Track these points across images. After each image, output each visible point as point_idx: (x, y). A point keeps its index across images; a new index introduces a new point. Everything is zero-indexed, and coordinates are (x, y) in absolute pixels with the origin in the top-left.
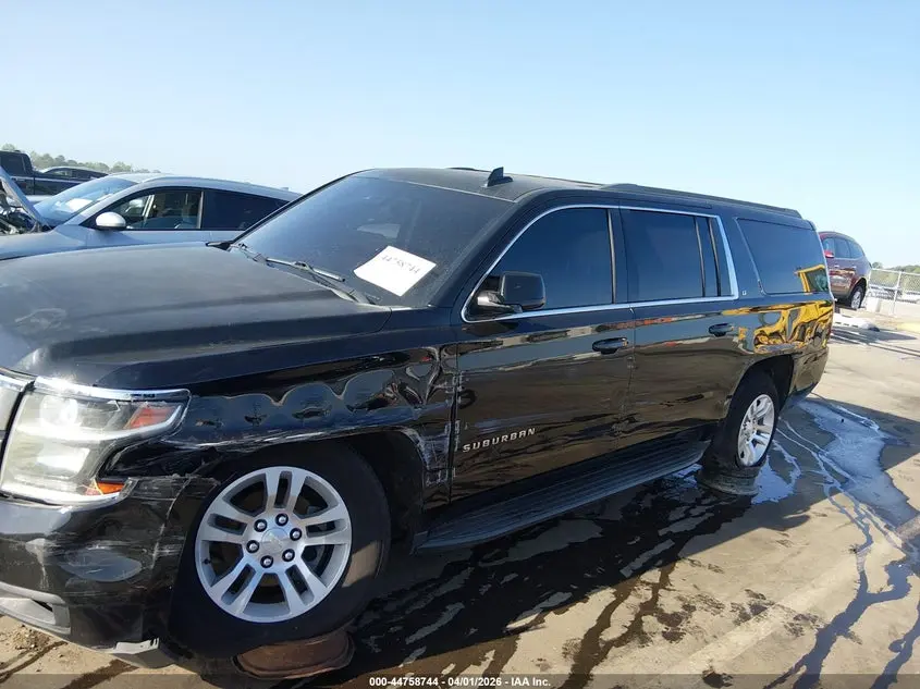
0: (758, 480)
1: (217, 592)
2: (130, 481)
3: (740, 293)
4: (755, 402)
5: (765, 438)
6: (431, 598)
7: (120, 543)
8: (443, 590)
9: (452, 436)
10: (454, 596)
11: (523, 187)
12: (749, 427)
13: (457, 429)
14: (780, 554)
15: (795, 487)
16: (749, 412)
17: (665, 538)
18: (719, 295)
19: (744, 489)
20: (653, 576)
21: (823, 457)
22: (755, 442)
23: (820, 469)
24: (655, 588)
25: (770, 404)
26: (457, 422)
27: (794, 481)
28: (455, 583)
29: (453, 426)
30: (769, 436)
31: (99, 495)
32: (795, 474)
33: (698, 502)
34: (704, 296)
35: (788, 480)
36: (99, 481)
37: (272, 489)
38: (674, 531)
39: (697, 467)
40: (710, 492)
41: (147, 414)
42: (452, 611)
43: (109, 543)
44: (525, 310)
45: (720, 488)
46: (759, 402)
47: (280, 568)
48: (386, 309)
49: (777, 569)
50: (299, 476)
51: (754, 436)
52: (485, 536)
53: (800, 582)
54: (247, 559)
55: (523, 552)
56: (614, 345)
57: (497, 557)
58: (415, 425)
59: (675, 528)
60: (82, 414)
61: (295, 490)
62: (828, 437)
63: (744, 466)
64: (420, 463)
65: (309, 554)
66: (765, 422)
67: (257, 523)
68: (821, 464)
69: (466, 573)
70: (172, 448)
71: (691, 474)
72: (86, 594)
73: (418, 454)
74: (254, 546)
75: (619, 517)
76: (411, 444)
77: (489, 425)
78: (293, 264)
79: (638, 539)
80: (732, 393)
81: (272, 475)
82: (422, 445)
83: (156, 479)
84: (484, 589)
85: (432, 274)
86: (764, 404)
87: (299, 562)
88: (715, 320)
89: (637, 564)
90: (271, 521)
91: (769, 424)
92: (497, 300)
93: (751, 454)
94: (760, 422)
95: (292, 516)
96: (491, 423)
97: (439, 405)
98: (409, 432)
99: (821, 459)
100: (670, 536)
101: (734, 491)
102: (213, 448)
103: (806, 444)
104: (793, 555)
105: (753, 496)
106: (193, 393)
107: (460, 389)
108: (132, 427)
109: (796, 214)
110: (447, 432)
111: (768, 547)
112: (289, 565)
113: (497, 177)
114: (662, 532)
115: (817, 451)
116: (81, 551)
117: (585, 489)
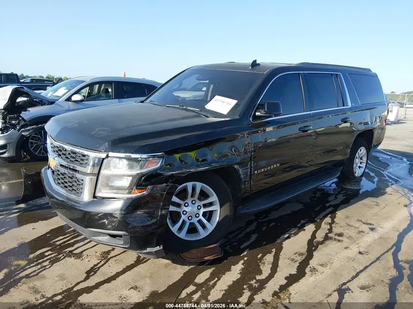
0: (362, 183)
1: (175, 229)
2: (149, 187)
3: (352, 105)
4: (359, 151)
5: (364, 165)
6: (244, 233)
7: (147, 210)
8: (248, 230)
9: (251, 167)
10: (253, 232)
11: (266, 67)
12: (357, 161)
13: (252, 165)
14: (376, 210)
15: (377, 185)
16: (357, 155)
17: (329, 207)
18: (344, 106)
19: (357, 187)
20: (328, 219)
21: (386, 173)
22: (360, 167)
23: (385, 177)
24: (330, 224)
25: (365, 151)
26: (252, 162)
27: (376, 183)
28: (252, 227)
29: (251, 164)
30: (365, 164)
31: (136, 194)
32: (376, 180)
33: (339, 193)
34: (338, 107)
35: (374, 183)
36: (136, 188)
37: (190, 191)
38: (332, 204)
39: (335, 180)
40: (343, 189)
41: (152, 163)
42: (254, 237)
43: (143, 211)
44: (275, 116)
45: (346, 187)
46: (361, 150)
47: (195, 220)
48: (223, 119)
49: (376, 215)
50: (199, 185)
51: (359, 165)
52: (263, 207)
53: (387, 218)
54: (183, 217)
55: (274, 215)
56: (306, 129)
57: (265, 218)
58: (238, 164)
59: (332, 203)
60: (128, 164)
61: (198, 191)
62: (386, 165)
63: (356, 177)
64: (240, 179)
65: (204, 214)
66: (363, 159)
67: (185, 204)
68: (385, 175)
69: (255, 224)
70: (161, 174)
71: (333, 183)
72: (136, 230)
73: (239, 175)
74: (185, 213)
75: (309, 201)
76: (237, 171)
77: (263, 163)
78: (178, 106)
79: (319, 208)
80: (350, 147)
81: (189, 185)
82: (240, 171)
83: (158, 186)
84: (264, 229)
85: (237, 105)
86: (362, 151)
87: (201, 217)
88: (344, 116)
89: (321, 216)
90: (190, 203)
91: (365, 159)
92: (264, 113)
93: (358, 172)
94: (361, 159)
95: (197, 201)
96: (264, 162)
97: (246, 156)
98: (236, 167)
99: (385, 173)
100: (331, 206)
101: (352, 188)
102: (173, 174)
103: (378, 168)
104: (381, 209)
105: (360, 189)
106: (166, 154)
107: (253, 149)
108: (146, 168)
109: (369, 70)
110: (249, 166)
111: (370, 207)
112: (198, 219)
113: (254, 64)
114: (328, 205)
115: (383, 171)
116: (133, 214)
117: (297, 189)
